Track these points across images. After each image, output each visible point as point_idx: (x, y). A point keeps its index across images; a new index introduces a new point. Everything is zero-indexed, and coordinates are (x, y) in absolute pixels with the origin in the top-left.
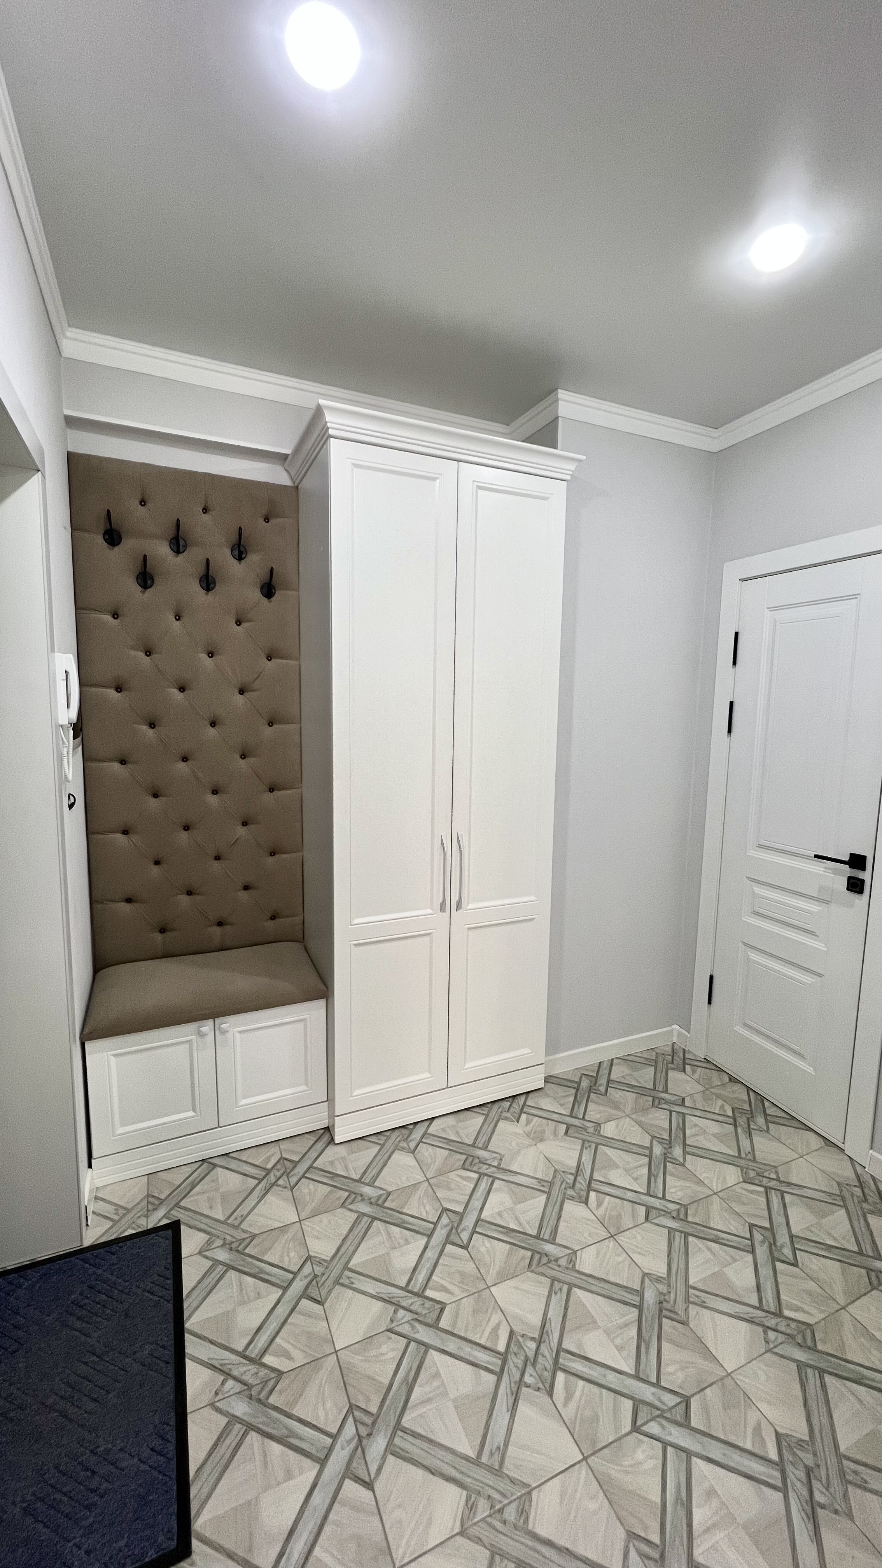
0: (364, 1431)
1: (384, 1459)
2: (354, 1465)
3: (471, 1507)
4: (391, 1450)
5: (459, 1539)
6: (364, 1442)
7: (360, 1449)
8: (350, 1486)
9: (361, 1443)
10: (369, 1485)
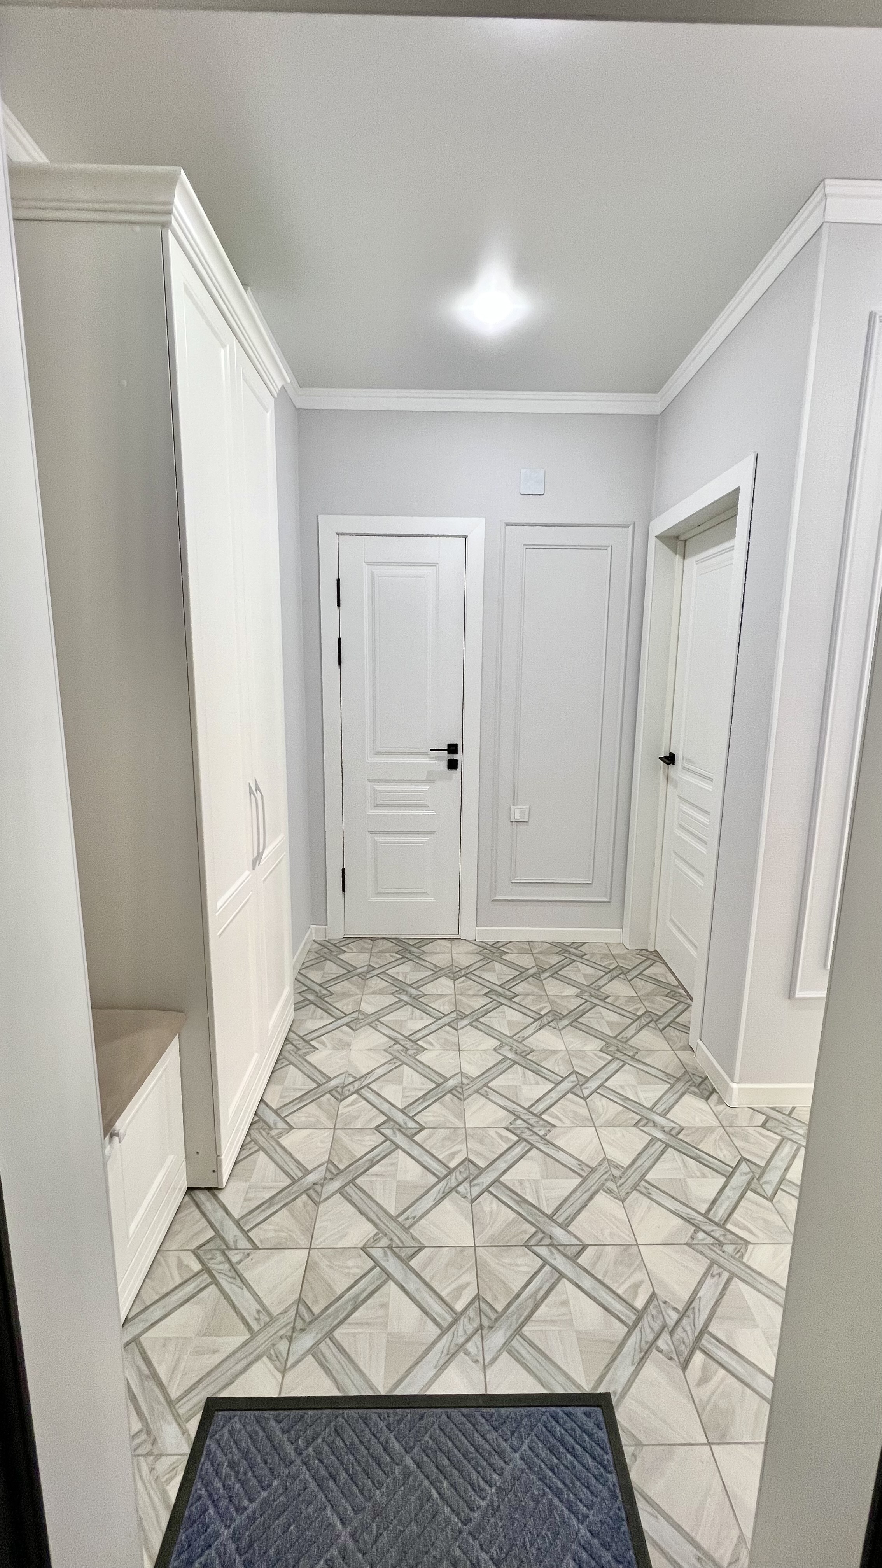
0: (547, 1241)
1: (569, 1232)
2: (569, 1253)
3: (610, 1191)
4: (564, 1226)
5: (625, 1204)
6: (556, 1243)
7: (559, 1247)
8: (582, 1260)
9: (554, 1245)
10: (584, 1247)
